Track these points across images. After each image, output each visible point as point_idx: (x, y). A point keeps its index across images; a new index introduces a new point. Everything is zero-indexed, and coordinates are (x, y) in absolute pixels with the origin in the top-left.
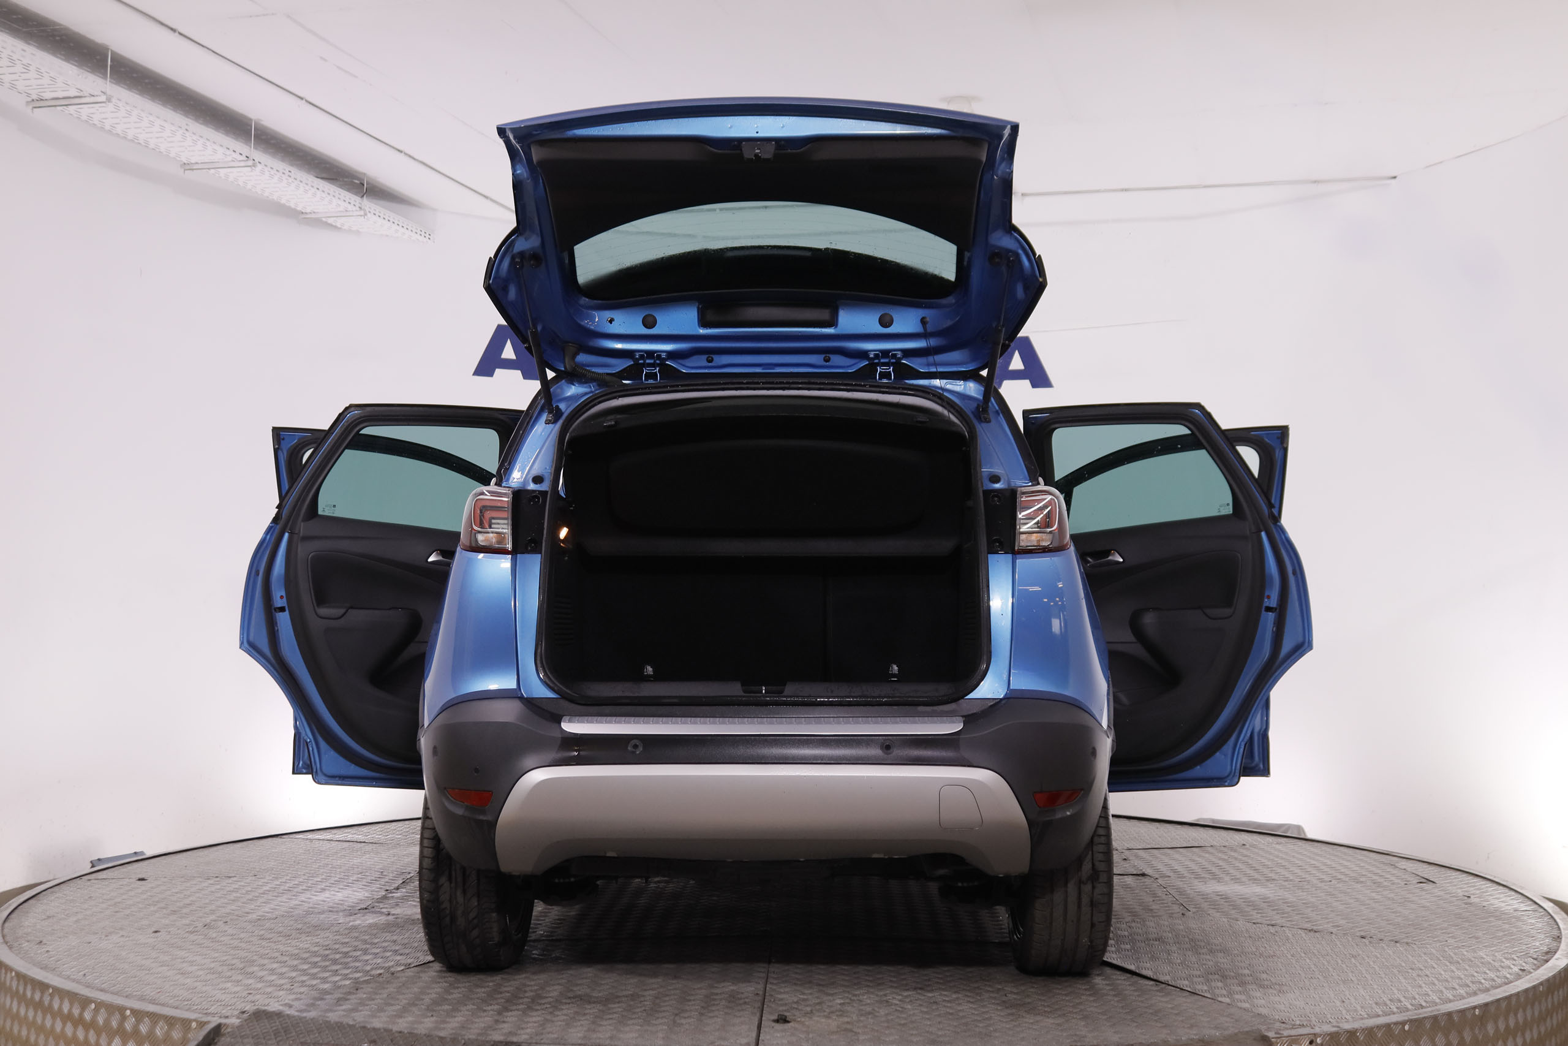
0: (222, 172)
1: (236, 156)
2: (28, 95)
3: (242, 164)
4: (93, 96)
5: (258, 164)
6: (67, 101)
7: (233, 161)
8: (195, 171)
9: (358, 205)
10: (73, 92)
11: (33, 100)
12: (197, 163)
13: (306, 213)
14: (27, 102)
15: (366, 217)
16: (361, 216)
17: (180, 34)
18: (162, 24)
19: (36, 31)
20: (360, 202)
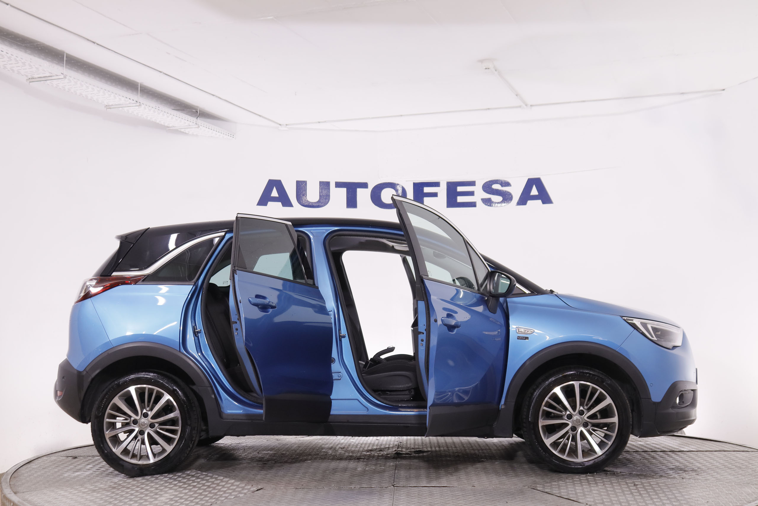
0: (126, 109)
1: (131, 101)
2: (27, 76)
3: (134, 105)
4: (58, 76)
5: (142, 104)
6: (45, 79)
7: (130, 104)
8: (112, 109)
9: (194, 122)
10: (47, 74)
11: (29, 79)
12: (112, 105)
13: (170, 127)
14: (27, 79)
15: (199, 128)
16: (197, 127)
17: (98, 44)
18: (88, 40)
19: (29, 46)
20: (196, 121)
